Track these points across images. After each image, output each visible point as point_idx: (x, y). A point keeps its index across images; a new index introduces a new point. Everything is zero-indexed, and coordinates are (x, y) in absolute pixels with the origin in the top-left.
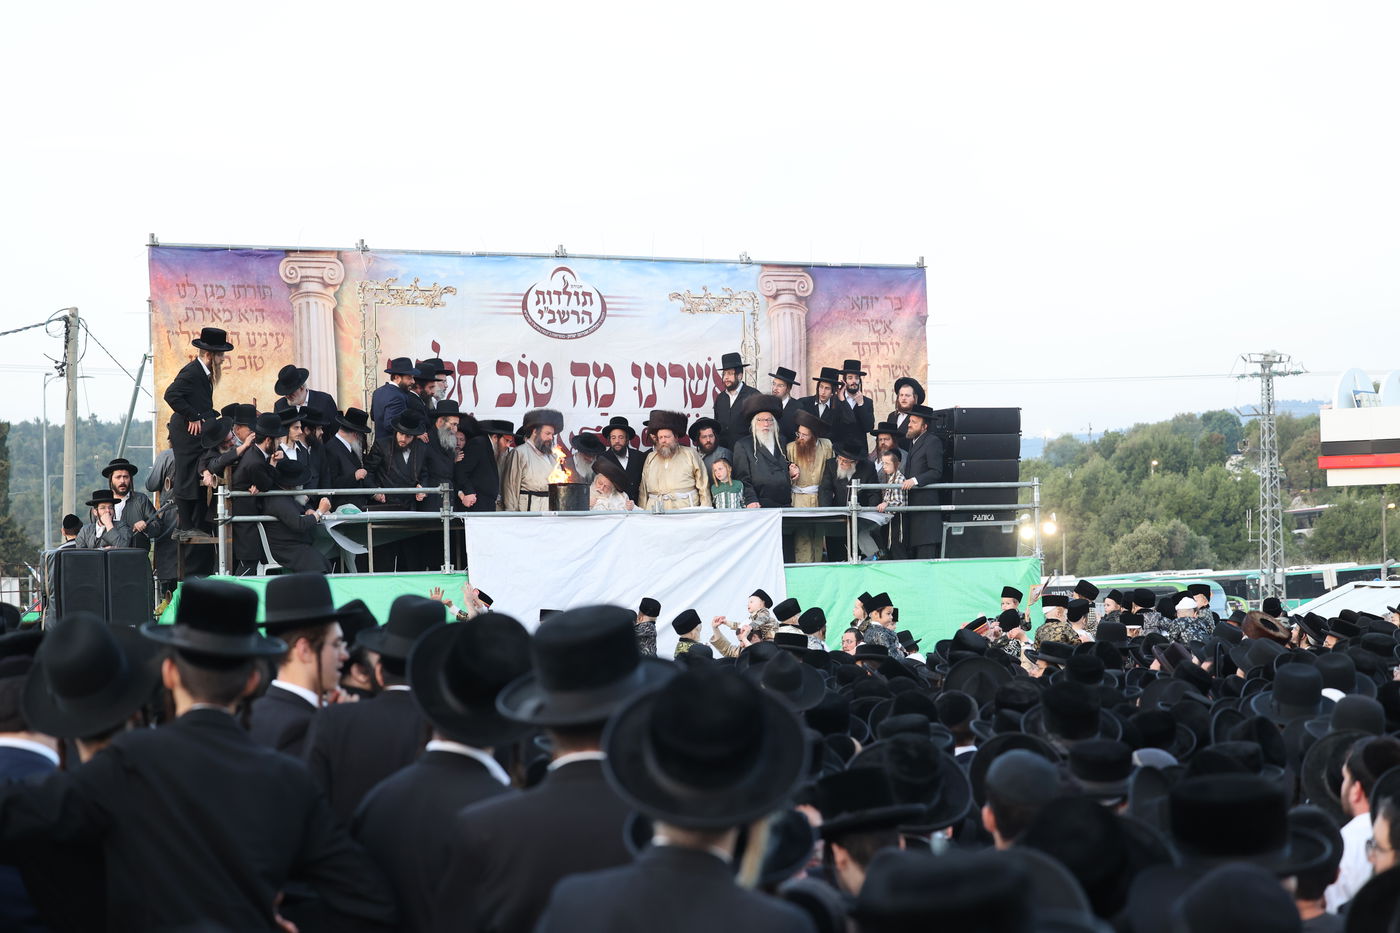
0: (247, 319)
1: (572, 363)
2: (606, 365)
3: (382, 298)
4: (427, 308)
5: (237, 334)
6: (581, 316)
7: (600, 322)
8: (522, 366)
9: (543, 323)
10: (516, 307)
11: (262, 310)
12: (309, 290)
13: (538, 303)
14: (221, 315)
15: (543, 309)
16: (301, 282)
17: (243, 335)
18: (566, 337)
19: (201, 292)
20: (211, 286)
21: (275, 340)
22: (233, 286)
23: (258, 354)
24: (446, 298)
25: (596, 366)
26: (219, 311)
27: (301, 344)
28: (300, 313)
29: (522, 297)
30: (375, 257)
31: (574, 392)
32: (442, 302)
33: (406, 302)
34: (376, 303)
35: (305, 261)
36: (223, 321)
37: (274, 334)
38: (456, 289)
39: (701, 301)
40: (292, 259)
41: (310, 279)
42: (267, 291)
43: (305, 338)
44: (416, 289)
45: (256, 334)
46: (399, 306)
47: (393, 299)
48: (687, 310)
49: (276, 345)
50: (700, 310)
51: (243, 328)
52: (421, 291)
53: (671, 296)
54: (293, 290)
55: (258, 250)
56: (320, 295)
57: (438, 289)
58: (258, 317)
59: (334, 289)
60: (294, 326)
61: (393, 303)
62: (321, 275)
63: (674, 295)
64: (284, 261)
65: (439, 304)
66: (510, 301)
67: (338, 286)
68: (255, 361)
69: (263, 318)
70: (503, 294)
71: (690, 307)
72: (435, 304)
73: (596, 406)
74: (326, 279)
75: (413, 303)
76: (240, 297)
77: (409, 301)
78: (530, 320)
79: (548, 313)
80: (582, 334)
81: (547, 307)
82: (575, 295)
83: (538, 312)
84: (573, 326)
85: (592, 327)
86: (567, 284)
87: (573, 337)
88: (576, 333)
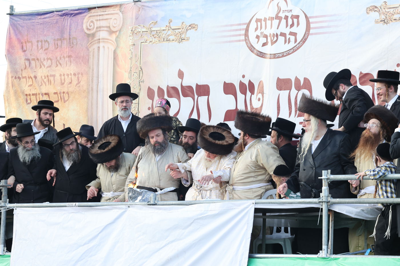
0: (61, 64)
1: (278, 79)
2: (305, 79)
3: (146, 38)
4: (176, 43)
5: (54, 76)
6: (288, 36)
7: (304, 40)
8: (242, 84)
9: (258, 47)
10: (240, 35)
11: (70, 57)
12: (101, 37)
13: (256, 29)
14: (45, 63)
15: (259, 35)
16: (95, 32)
17: (58, 77)
18: (275, 56)
19: (35, 47)
20: (41, 41)
21: (76, 78)
22: (55, 40)
23: (66, 90)
24: (191, 33)
25: (297, 80)
26: (44, 60)
27: (92, 82)
28: (93, 55)
29: (246, 25)
30: (143, 6)
31: (278, 104)
32: (187, 38)
33: (162, 40)
34: (141, 42)
35: (100, 15)
36: (46, 67)
37: (77, 74)
38: (197, 25)
39: (397, 10)
40: (92, 14)
41: (102, 29)
42: (75, 41)
43: (95, 75)
44: (169, 29)
45: (65, 75)
46: (157, 43)
47: (153, 38)
48: (381, 21)
49: (77, 82)
50: (394, 20)
51: (58, 71)
52: (173, 29)
53: (368, 9)
54: (90, 39)
55: (72, 10)
56: (107, 40)
57: (185, 27)
58: (67, 62)
59: (116, 34)
60: (89, 66)
61: (154, 41)
62: (108, 25)
63: (371, 8)
64: (87, 17)
65: (185, 39)
66: (237, 30)
67: (118, 32)
68: (63, 96)
69: (71, 62)
70: (232, 25)
71: (384, 17)
72: (182, 39)
73: (295, 116)
74: (111, 27)
75: (167, 40)
76: (57, 48)
77: (164, 39)
78: (249, 45)
79: (263, 37)
80: (288, 53)
81: (263, 32)
82: (284, 19)
83: (256, 38)
84: (281, 46)
85: (297, 45)
86: (279, 10)
87: (281, 56)
88: (283, 53)
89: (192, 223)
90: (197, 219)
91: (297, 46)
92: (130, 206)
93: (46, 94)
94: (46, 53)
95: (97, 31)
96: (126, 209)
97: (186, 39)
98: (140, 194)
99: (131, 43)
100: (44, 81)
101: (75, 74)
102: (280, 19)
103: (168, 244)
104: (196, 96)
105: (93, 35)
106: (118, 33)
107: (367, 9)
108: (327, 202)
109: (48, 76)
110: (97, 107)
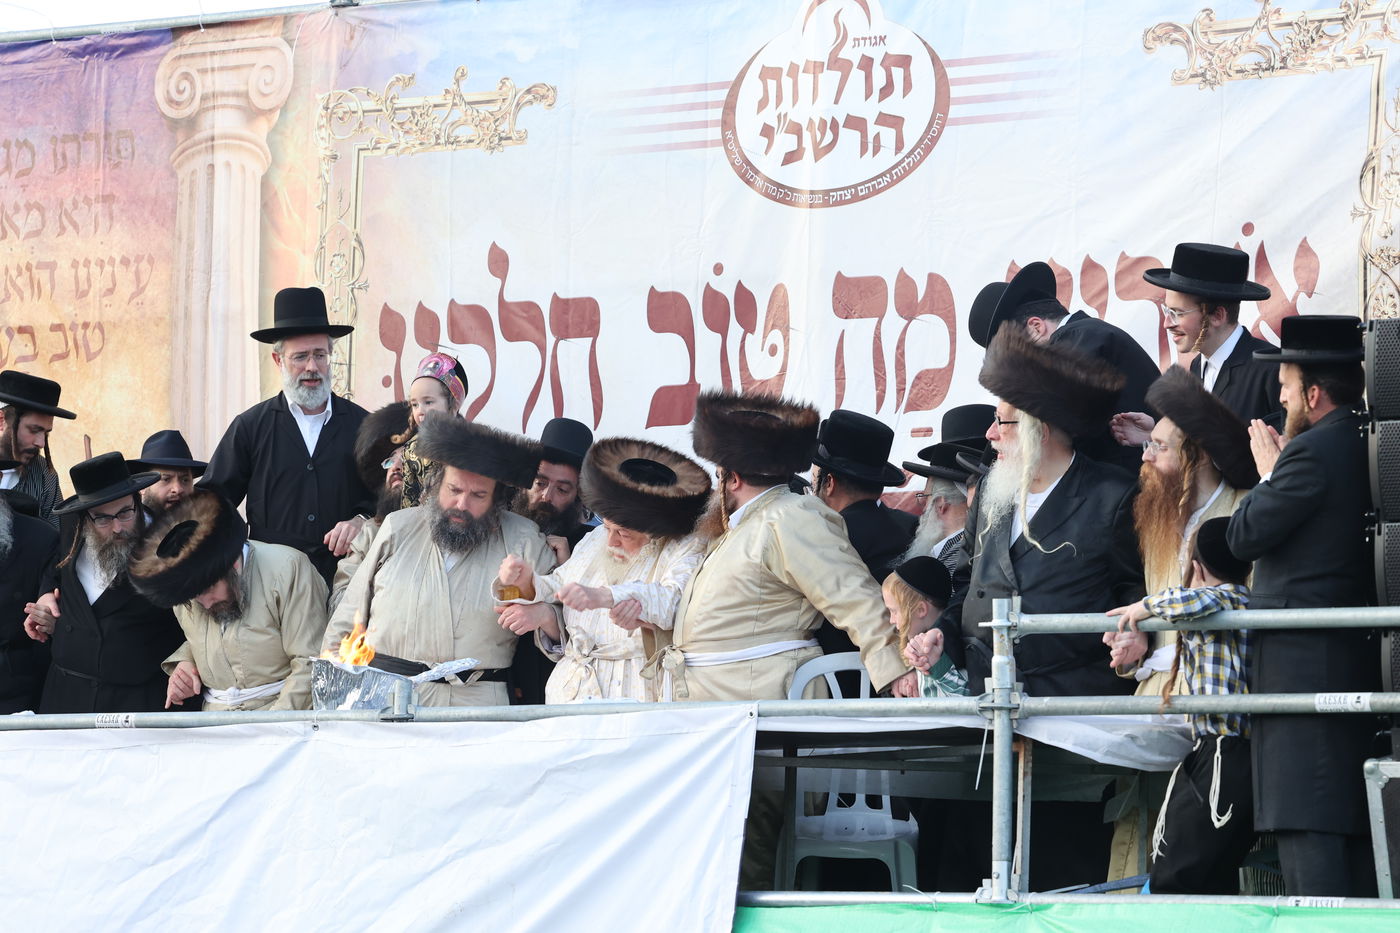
0: (75, 226)
1: (840, 279)
2: (933, 279)
3: (375, 133)
4: (480, 152)
5: (51, 267)
6: (873, 129)
7: (929, 141)
8: (712, 298)
9: (769, 166)
10: (705, 124)
11: (108, 199)
12: (217, 132)
13: (763, 104)
14: (19, 220)
15: (774, 124)
16: (198, 113)
17: (64, 270)
18: (828, 199)
20: (6, 145)
21: (131, 276)
22: (54, 139)
23: (92, 317)
24: (532, 117)
25: (904, 280)
26: (17, 209)
27: (188, 286)
28: (191, 194)
29: (726, 91)
30: (366, 21)
31: (840, 366)
32: (518, 132)
33: (433, 141)
34: (360, 150)
35: (213, 53)
36: (22, 236)
37: (132, 259)
38: (554, 89)
39: (1246, 39)
40: (185, 51)
41: (220, 101)
42: (125, 144)
43: (199, 263)
44: (457, 101)
45: (93, 265)
46: (417, 152)
47: (401, 134)
48: (1193, 76)
49: (133, 289)
50: (1238, 72)
51: (68, 249)
52: (470, 103)
53: (1150, 36)
54: (180, 136)
55: (114, 36)
56: (237, 142)
57: (511, 94)
58: (100, 219)
59: (269, 121)
60: (177, 234)
61: (401, 147)
62: (242, 88)
63: (1159, 32)
64: (168, 59)
65: (510, 138)
66: (693, 107)
67: (278, 112)
68: (85, 335)
69: (111, 218)
70: (675, 90)
71: (1205, 63)
72: (501, 139)
73: (898, 406)
74: (253, 96)
75: (448, 142)
76: (64, 167)
77: (438, 137)
78: (738, 161)
79: (786, 132)
80: (871, 188)
81: (786, 115)
82: (860, 67)
83: (761, 134)
84: (848, 164)
85: (903, 161)
86: (842, 38)
87: (849, 197)
88: (855, 186)
89: (539, 783)
90: (557, 770)
91: (905, 164)
92: (319, 724)
93: (21, 330)
94: (24, 187)
95: (202, 111)
96: (305, 733)
97: (514, 135)
98: (354, 681)
99: (322, 153)
100: (14, 285)
101: (125, 262)
102: (844, 67)
103: (454, 857)
104: (551, 339)
105: (191, 123)
106: (277, 115)
107: (1146, 33)
108: (1010, 710)
109: (29, 268)
110: (204, 377)
